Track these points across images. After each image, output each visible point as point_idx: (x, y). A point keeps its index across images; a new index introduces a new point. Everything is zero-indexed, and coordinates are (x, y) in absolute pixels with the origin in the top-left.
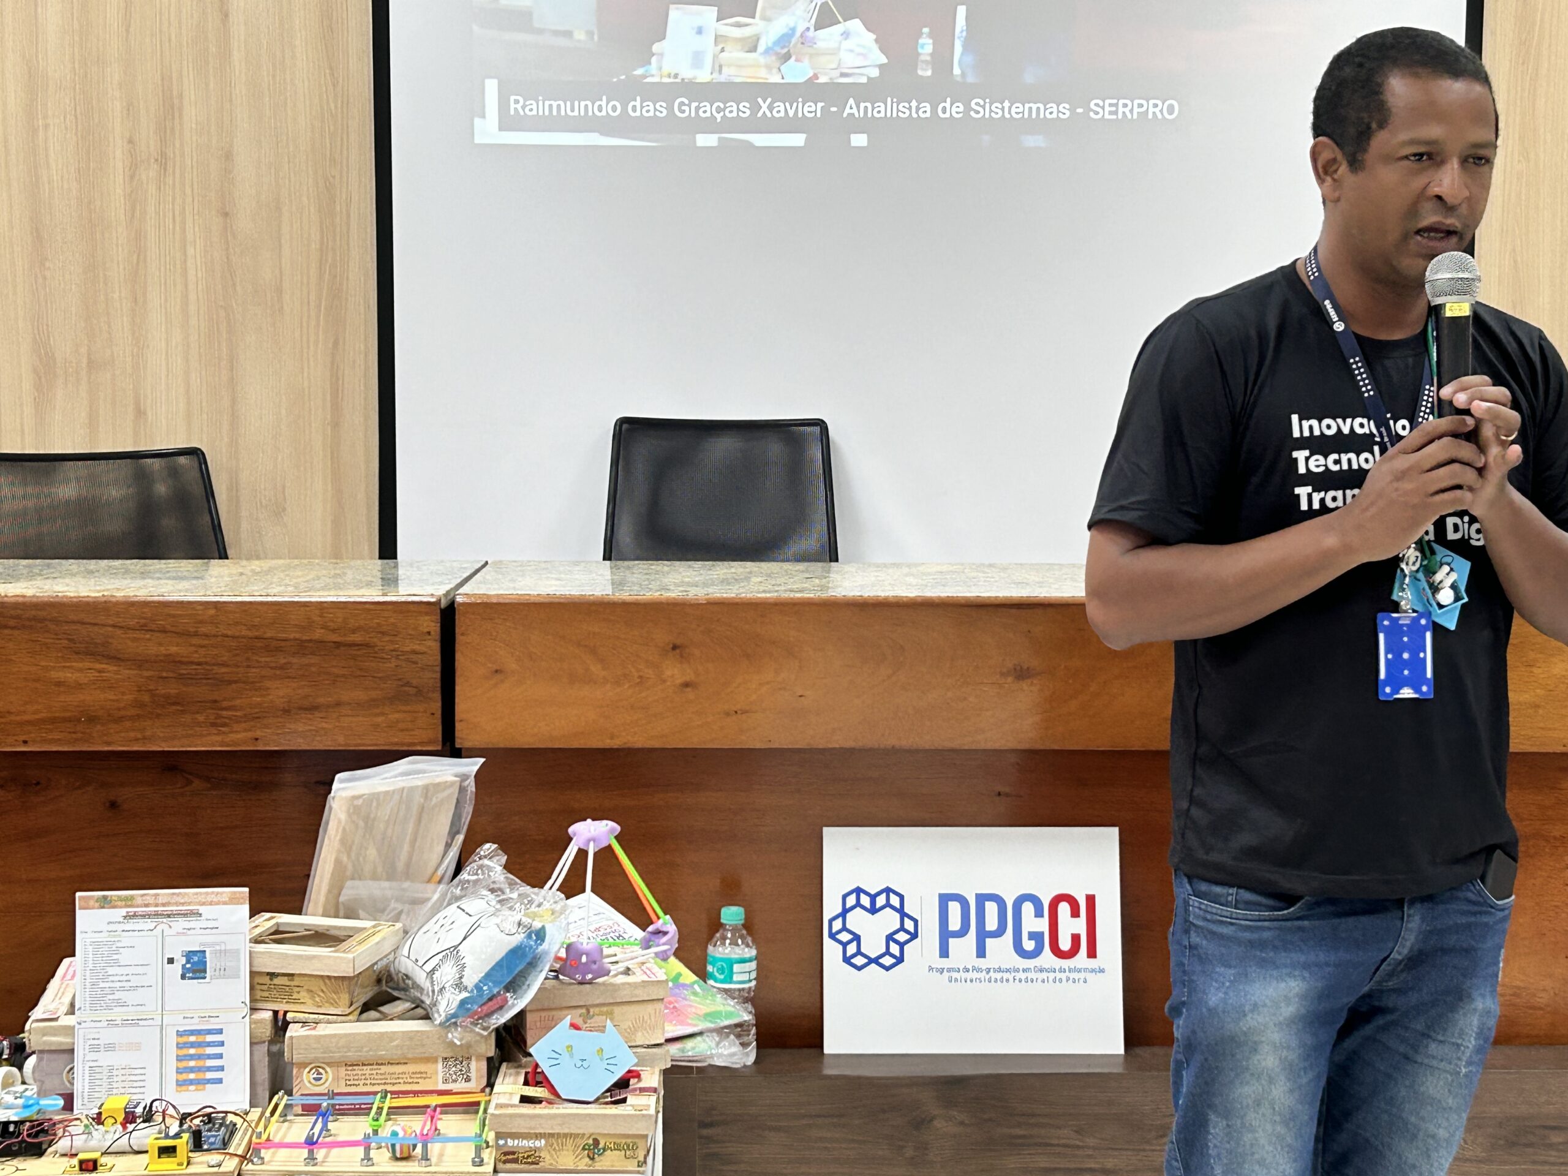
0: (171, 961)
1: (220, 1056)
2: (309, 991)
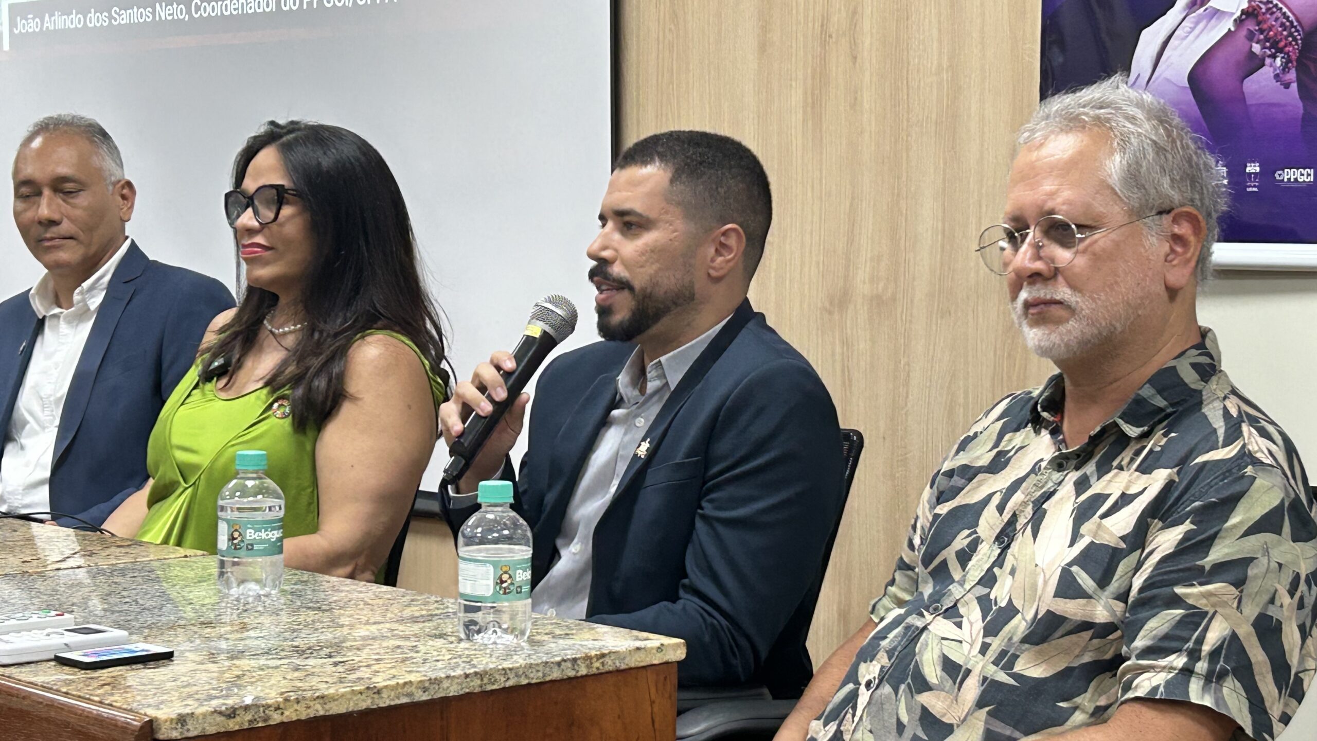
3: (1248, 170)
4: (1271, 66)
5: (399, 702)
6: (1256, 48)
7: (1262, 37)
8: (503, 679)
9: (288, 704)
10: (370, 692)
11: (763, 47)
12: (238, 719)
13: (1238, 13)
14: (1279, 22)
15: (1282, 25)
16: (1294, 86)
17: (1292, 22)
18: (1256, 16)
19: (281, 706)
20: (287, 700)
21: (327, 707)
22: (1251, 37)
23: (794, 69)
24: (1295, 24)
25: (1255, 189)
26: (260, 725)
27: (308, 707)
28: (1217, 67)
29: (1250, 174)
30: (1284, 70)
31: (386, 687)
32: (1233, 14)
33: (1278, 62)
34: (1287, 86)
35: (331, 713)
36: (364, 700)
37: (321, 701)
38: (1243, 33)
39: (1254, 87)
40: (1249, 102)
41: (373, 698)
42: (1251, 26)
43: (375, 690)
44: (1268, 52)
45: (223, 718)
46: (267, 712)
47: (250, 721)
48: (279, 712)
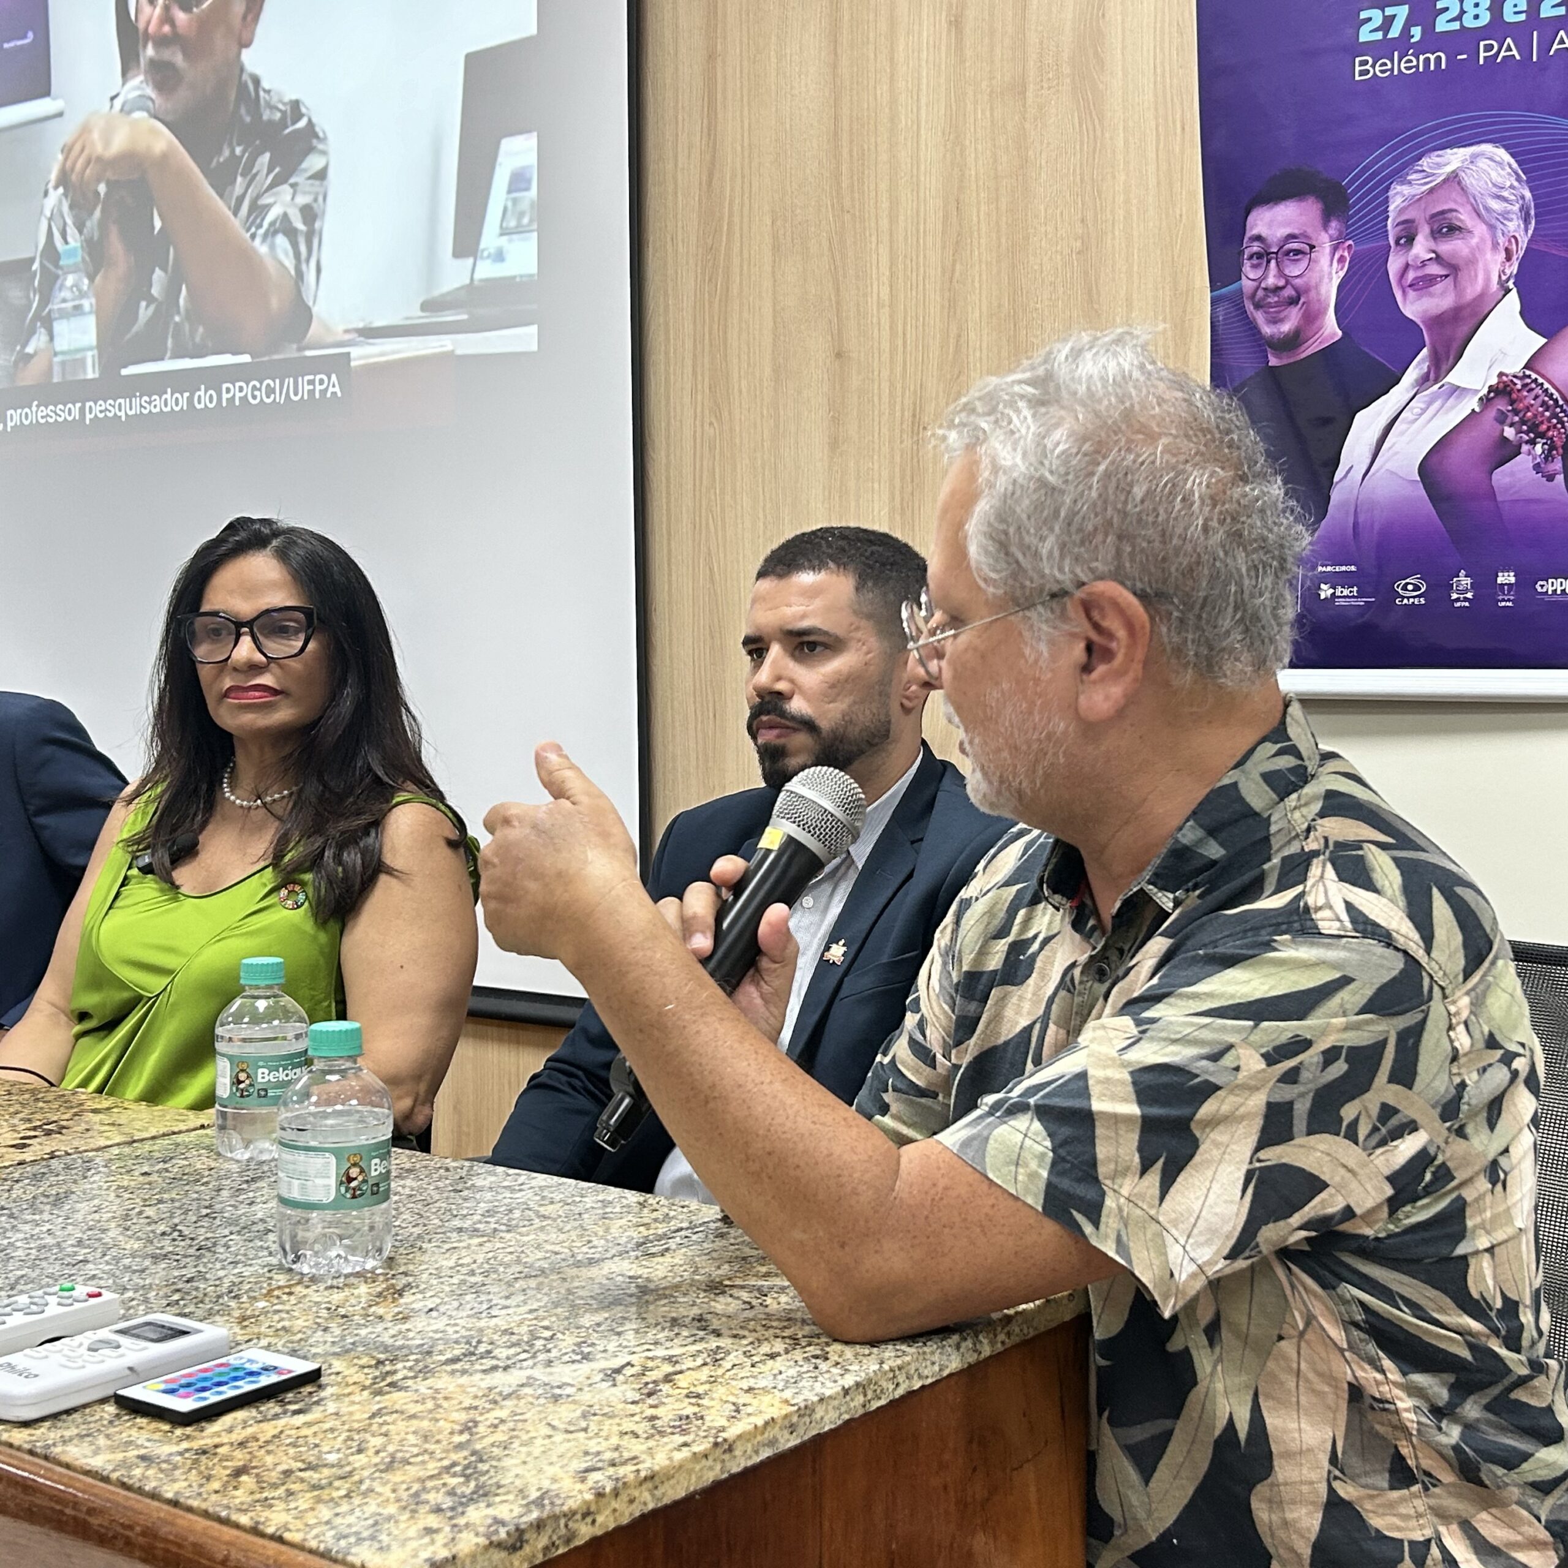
3: (1500, 580)
4: (1529, 453)
5: (757, 1459)
6: (1509, 432)
7: (1517, 419)
8: (891, 1387)
9: (604, 1501)
10: (719, 1451)
11: (834, 444)
12: (527, 1549)
13: (1485, 391)
14: (1539, 400)
15: (1544, 404)
16: (1560, 478)
17: (1556, 401)
18: (1510, 394)
19: (593, 1508)
20: (600, 1495)
21: (658, 1493)
22: (1501, 419)
23: (876, 467)
24: (1561, 402)
25: (1510, 604)
26: (560, 1551)
27: (632, 1501)
28: (1458, 457)
29: (1502, 585)
30: (1546, 458)
31: (740, 1437)
32: (1477, 391)
33: (1539, 449)
34: (1550, 478)
35: (666, 1501)
36: (711, 1468)
37: (650, 1485)
38: (1492, 413)
39: (1507, 480)
40: (1499, 499)
41: (723, 1461)
42: (1502, 405)
43: (726, 1447)
44: (1526, 437)
45: (503, 1554)
46: (571, 1524)
47: (546, 1549)
48: (589, 1520)
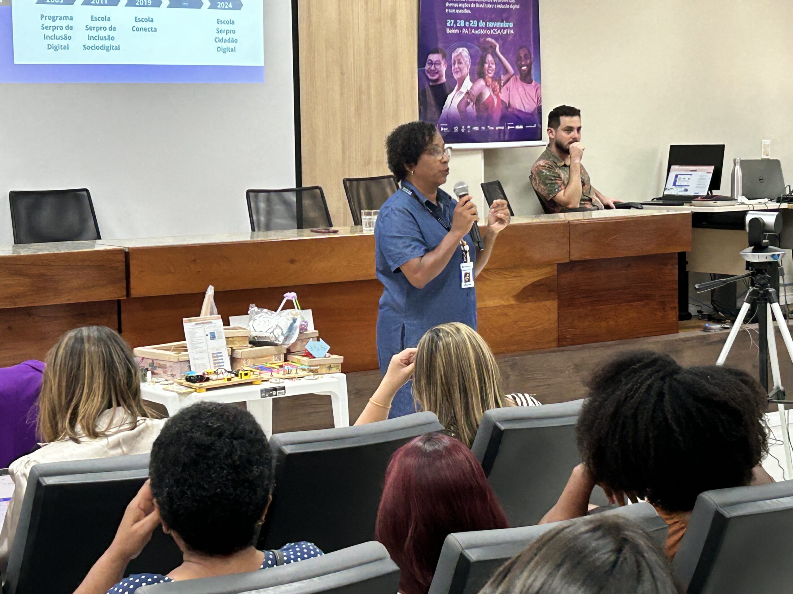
0: (207, 335)
1: (222, 359)
2: (238, 341)
4: (471, 104)
7: (469, 98)
14: (472, 95)
18: (468, 93)
24: (475, 95)
25: (469, 131)
28: (462, 104)
29: (468, 128)
34: (474, 109)
39: (468, 109)
40: (467, 112)
42: (467, 96)
